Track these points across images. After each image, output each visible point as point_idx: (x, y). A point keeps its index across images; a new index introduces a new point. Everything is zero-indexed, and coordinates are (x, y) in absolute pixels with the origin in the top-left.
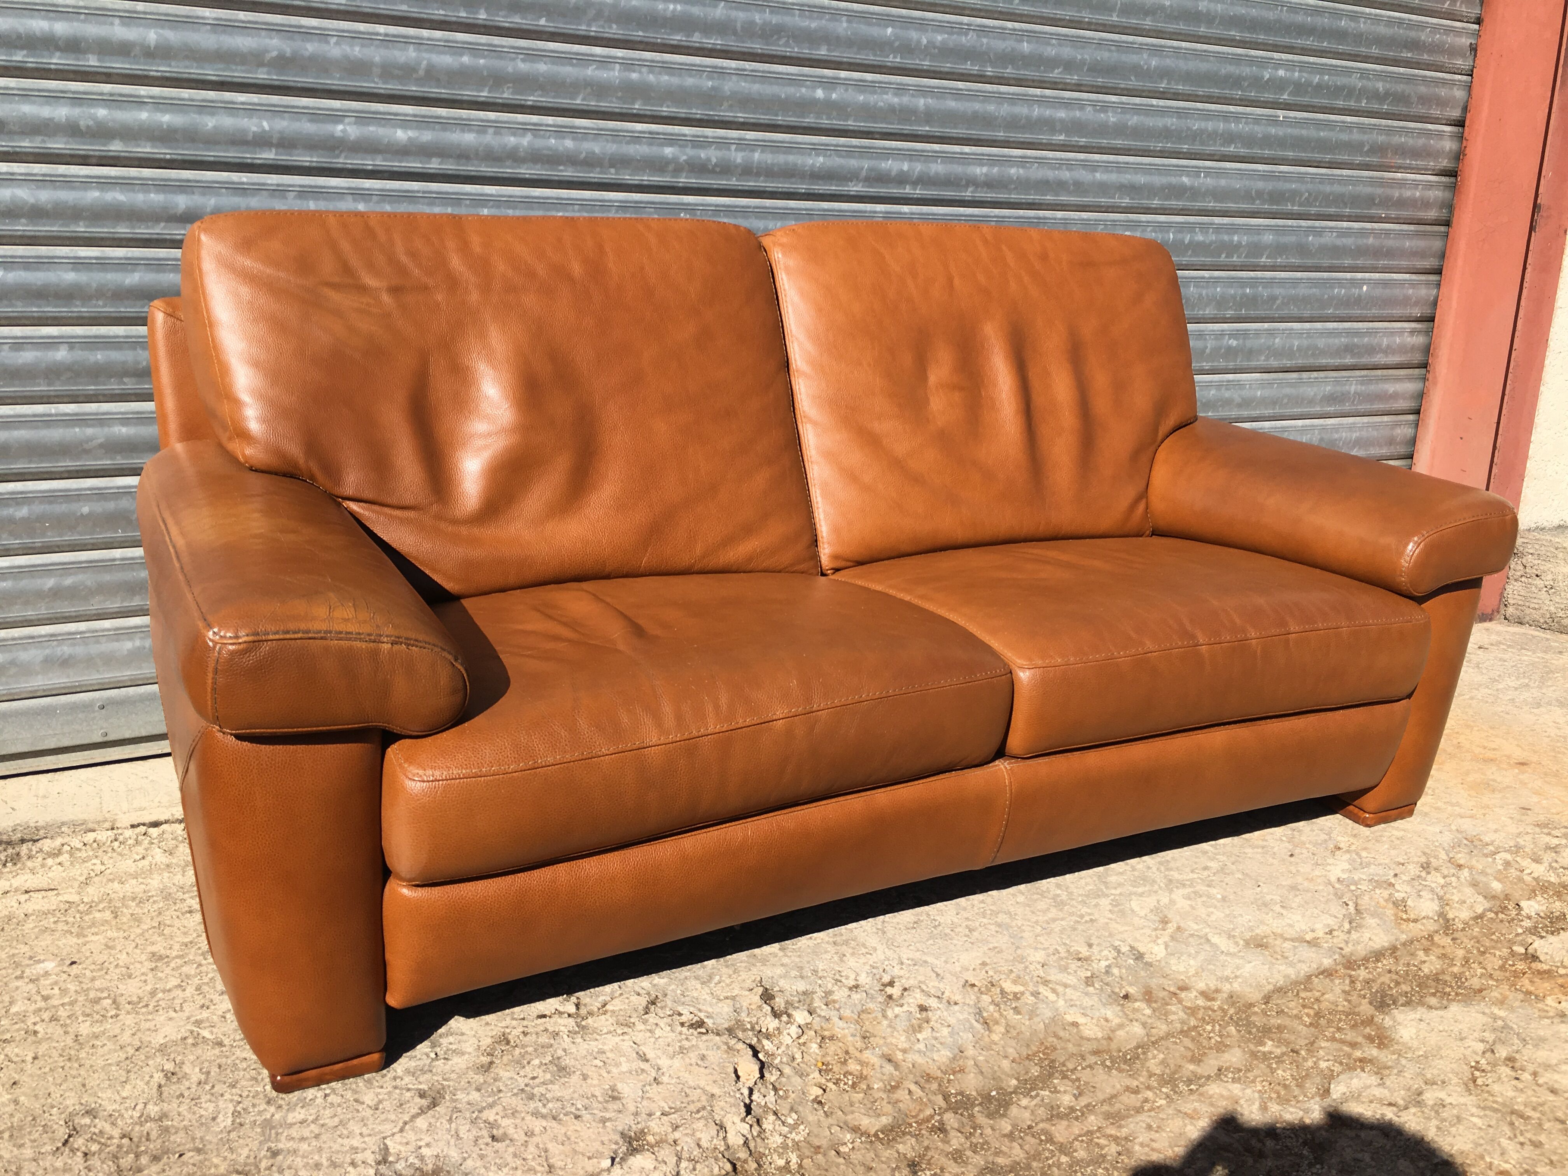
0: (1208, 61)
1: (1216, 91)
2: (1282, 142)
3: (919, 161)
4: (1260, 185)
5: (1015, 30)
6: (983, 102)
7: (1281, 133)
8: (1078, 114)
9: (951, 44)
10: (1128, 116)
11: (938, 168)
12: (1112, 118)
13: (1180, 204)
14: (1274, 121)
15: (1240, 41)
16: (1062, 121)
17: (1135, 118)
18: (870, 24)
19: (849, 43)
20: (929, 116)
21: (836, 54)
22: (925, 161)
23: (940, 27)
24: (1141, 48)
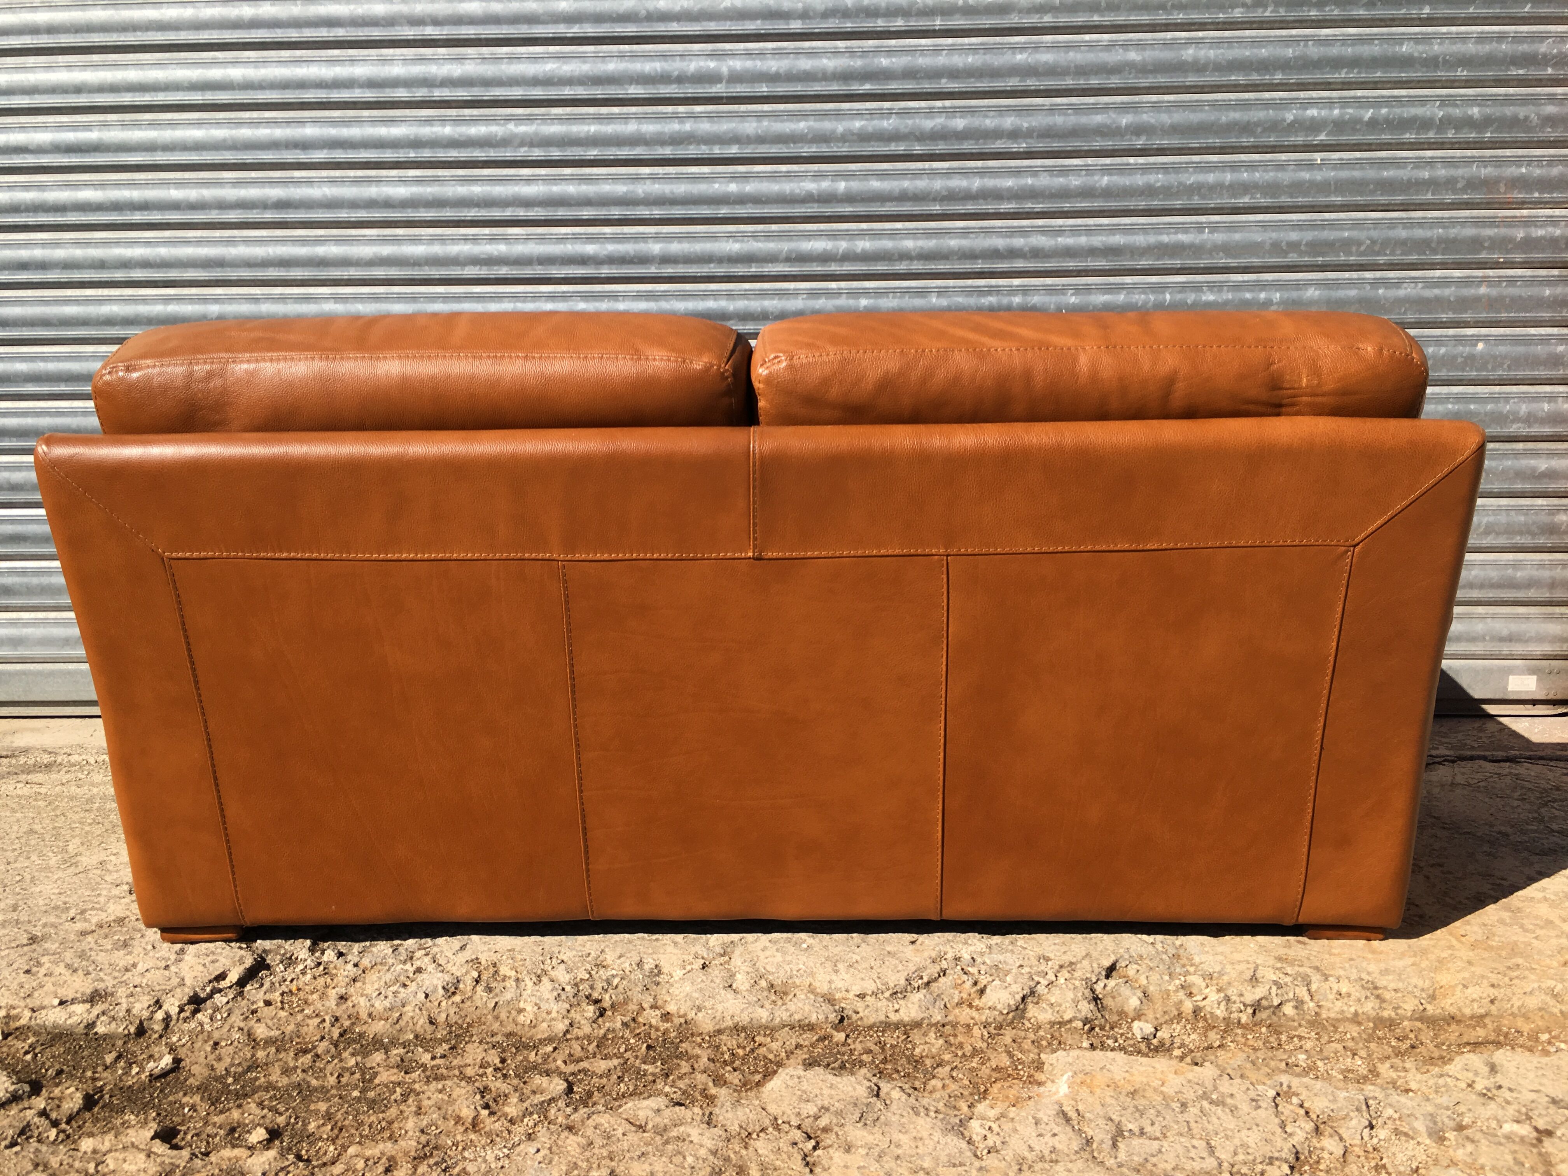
0: (1201, 111)
1: (1217, 141)
2: (1324, 187)
3: (844, 239)
4: (1294, 236)
5: (945, 108)
6: (911, 179)
7: (1319, 178)
8: (1030, 181)
9: (870, 129)
10: (1096, 178)
11: (863, 245)
12: (1075, 182)
13: (1177, 262)
14: (1311, 166)
15: (1246, 85)
16: (1009, 189)
17: (1106, 178)
18: (782, 121)
19: (761, 140)
20: (849, 198)
21: (749, 151)
22: (850, 240)
23: (859, 114)
24: (1106, 108)
